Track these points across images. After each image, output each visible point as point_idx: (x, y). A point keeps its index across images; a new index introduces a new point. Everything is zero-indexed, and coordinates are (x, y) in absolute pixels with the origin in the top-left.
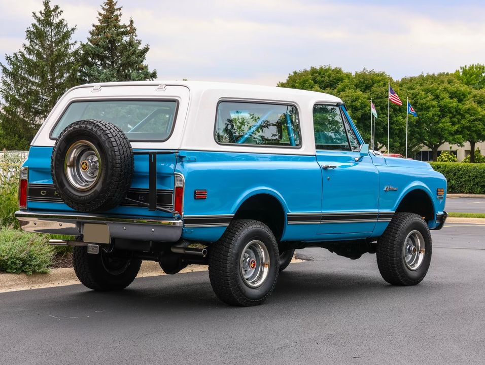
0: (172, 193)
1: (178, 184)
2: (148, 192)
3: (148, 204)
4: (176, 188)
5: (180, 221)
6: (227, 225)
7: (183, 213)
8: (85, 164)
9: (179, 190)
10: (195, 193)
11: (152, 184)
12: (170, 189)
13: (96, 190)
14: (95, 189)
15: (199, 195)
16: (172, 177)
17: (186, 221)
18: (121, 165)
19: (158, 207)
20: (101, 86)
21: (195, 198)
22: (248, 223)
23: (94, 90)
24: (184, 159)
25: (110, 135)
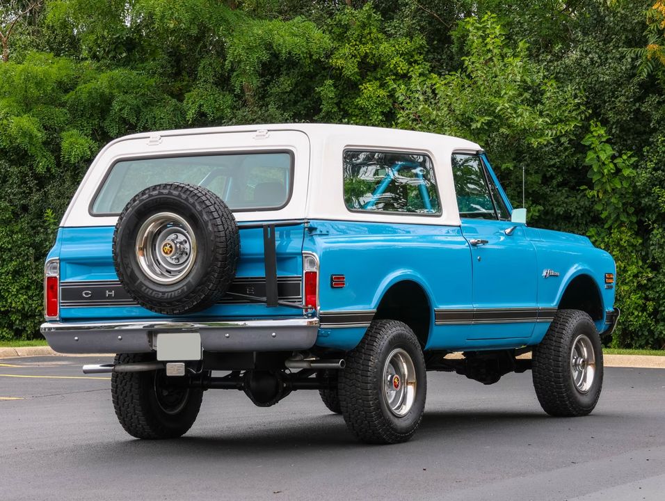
0: (300, 280)
1: (308, 268)
2: (264, 281)
3: (265, 299)
4: (306, 273)
5: (315, 319)
6: (367, 324)
7: (318, 308)
8: (168, 246)
9: (311, 277)
10: (332, 278)
11: (270, 270)
12: (296, 276)
13: (189, 281)
14: (187, 281)
15: (337, 282)
16: (299, 259)
17: (324, 319)
18: (227, 245)
19: (281, 302)
20: (162, 136)
21: (332, 287)
22: (391, 323)
23: (151, 142)
24: (314, 233)
25: (208, 203)
